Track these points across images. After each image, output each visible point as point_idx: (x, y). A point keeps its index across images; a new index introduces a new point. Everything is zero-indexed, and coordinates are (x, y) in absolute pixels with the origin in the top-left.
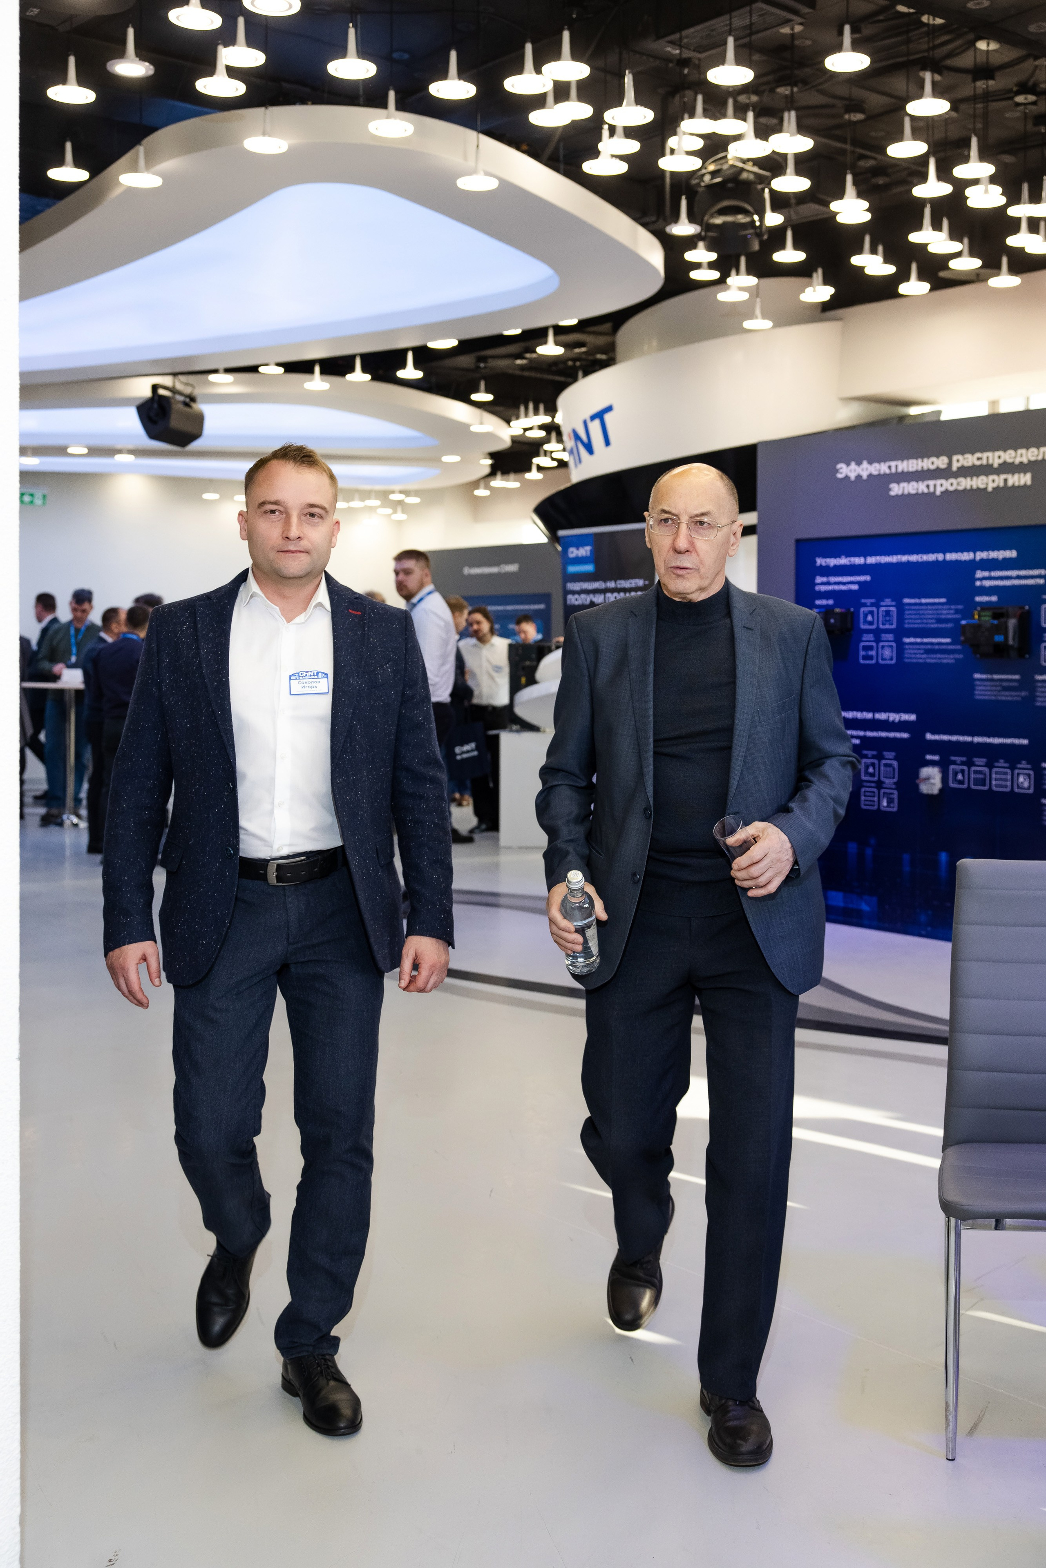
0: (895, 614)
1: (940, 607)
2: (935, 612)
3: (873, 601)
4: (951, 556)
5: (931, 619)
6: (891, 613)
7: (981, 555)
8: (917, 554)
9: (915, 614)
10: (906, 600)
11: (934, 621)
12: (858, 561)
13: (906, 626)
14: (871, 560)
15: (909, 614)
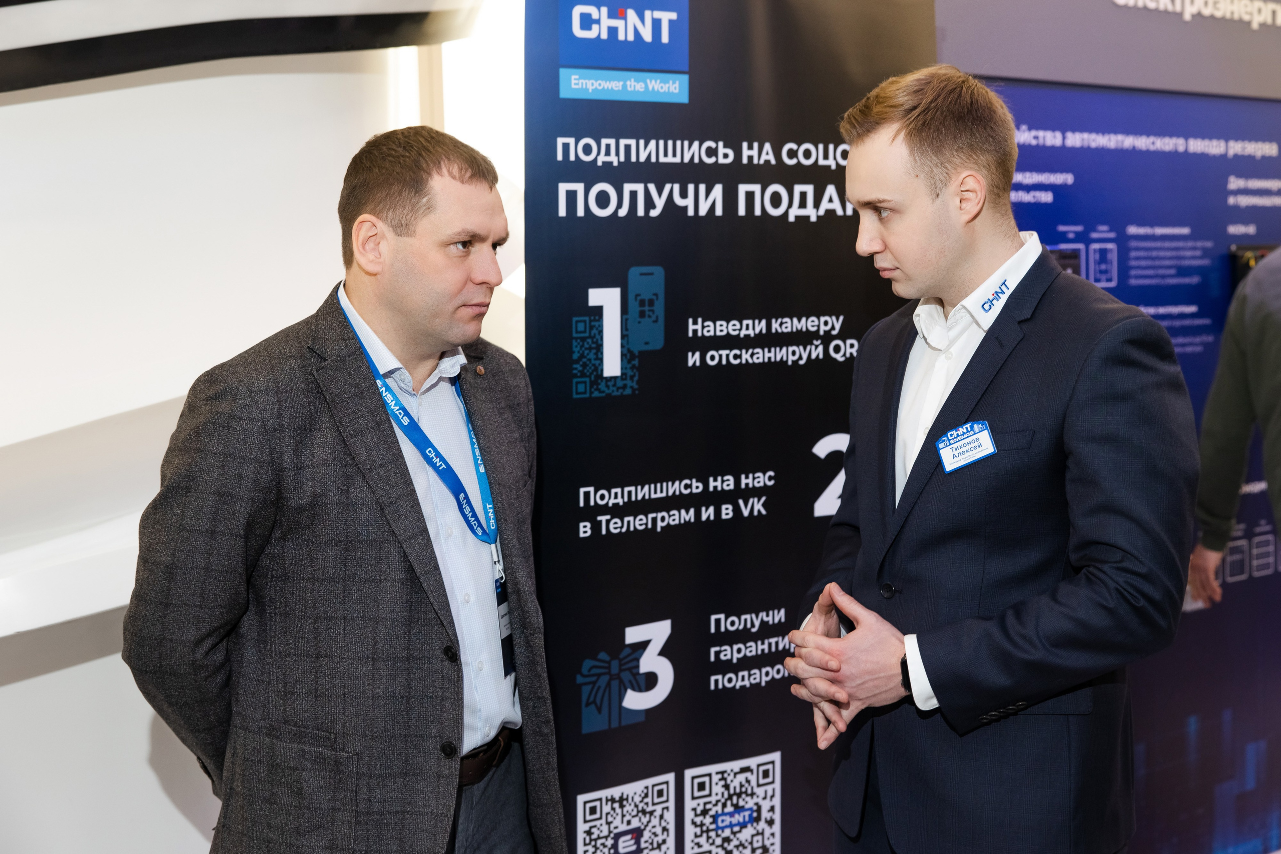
0: (1114, 257)
1: (1181, 244)
2: (1174, 254)
3: (1079, 228)
4: (1197, 146)
5: (1169, 267)
6: (1109, 256)
7: (1236, 148)
8: (1148, 135)
9: (1146, 258)
10: (1132, 230)
11: (1172, 272)
12: (1052, 139)
13: (1133, 282)
14: (1075, 140)
15: (1138, 258)
